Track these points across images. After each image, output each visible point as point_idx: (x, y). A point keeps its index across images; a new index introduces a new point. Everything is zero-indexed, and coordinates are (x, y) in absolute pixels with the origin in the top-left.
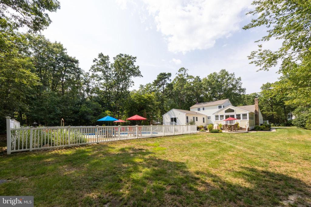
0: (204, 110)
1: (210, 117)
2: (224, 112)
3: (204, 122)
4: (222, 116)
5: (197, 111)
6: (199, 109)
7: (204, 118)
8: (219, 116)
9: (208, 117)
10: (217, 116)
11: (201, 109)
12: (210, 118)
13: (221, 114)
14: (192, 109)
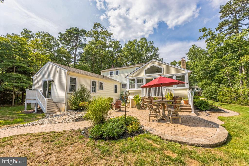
0: (117, 74)
1: (125, 84)
2: (144, 72)
3: (116, 91)
4: (140, 81)
5: (109, 76)
6: (112, 74)
7: (116, 86)
8: (136, 80)
9: (123, 84)
10: (132, 81)
11: (115, 72)
12: (125, 86)
13: (140, 77)
14: (103, 73)
